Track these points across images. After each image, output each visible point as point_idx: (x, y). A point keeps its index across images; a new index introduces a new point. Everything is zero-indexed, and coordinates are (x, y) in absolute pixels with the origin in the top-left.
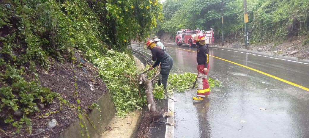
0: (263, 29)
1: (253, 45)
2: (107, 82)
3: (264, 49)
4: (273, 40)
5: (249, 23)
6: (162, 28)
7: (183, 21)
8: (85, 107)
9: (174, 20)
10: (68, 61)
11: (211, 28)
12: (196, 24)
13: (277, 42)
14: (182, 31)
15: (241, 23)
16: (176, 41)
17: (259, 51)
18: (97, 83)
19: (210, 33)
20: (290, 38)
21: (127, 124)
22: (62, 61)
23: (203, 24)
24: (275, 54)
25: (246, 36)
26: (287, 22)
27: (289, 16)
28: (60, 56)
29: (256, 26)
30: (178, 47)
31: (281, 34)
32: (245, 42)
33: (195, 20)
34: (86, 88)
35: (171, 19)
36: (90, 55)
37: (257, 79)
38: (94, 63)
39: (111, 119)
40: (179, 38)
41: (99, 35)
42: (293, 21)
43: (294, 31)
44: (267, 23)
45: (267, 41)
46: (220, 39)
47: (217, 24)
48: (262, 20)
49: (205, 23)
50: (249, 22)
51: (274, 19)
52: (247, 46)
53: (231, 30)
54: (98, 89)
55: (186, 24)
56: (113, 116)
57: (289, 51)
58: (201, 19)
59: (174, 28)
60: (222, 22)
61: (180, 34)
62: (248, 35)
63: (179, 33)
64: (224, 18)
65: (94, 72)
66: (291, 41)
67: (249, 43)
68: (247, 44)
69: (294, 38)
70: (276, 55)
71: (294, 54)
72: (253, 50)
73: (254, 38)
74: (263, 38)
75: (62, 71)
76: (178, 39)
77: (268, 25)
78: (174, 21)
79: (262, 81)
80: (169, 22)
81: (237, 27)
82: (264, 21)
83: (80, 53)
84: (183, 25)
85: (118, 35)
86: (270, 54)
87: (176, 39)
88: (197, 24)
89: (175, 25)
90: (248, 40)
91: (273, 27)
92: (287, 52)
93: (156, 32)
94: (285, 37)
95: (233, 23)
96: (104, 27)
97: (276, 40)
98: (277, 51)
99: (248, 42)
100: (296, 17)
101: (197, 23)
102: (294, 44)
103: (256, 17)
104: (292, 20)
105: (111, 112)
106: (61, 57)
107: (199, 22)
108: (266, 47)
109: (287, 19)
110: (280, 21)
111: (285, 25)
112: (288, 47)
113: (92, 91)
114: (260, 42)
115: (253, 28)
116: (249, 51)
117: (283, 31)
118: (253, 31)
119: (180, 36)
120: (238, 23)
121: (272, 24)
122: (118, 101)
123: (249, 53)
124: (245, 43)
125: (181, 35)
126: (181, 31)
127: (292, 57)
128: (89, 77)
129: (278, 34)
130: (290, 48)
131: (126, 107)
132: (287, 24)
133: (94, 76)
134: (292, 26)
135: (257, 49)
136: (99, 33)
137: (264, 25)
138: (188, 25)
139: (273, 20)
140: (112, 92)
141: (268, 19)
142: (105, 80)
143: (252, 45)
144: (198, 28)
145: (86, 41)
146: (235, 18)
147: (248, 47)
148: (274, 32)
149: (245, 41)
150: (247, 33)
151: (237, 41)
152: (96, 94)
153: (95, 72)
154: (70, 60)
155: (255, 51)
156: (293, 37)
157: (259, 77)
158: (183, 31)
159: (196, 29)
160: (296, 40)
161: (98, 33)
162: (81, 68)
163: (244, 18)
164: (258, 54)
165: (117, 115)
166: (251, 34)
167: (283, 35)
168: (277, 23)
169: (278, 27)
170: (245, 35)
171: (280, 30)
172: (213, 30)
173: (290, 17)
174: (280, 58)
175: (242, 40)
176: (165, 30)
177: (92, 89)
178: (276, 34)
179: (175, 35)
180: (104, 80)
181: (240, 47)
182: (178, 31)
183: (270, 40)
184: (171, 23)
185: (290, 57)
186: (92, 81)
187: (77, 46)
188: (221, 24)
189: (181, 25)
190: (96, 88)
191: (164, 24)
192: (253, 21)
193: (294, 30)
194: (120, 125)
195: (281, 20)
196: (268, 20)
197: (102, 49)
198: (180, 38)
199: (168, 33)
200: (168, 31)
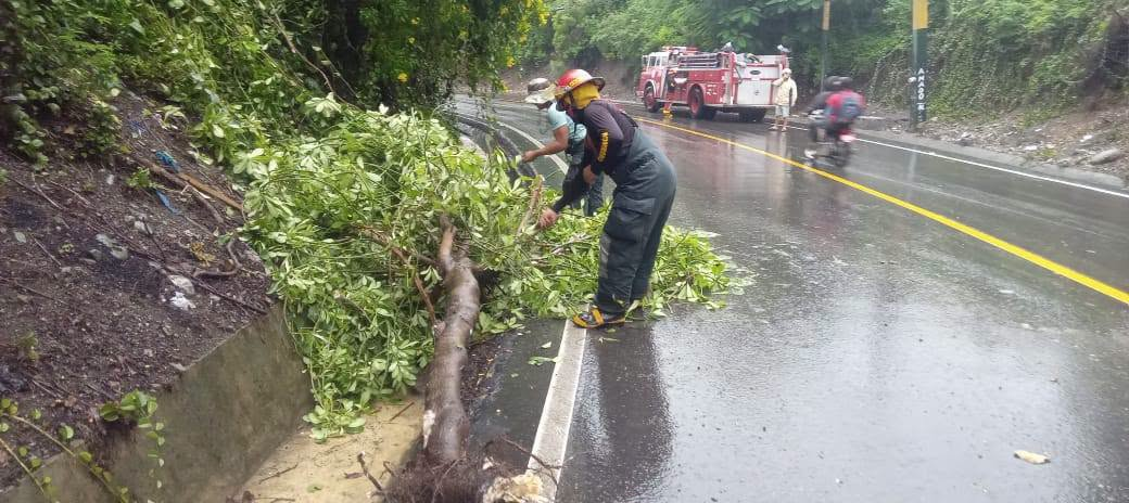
0: (981, 57)
1: (939, 120)
2: (278, 262)
3: (982, 137)
4: (1018, 103)
5: (929, 30)
6: (593, 38)
7: (675, 14)
8: (87, 408)
9: (638, 9)
10: (85, 155)
11: (780, 47)
12: (721, 28)
13: (1037, 112)
14: (667, 54)
15: (900, 33)
16: (641, 93)
17: (964, 143)
18: (224, 270)
19: (776, 66)
20: (1091, 99)
21: (348, 477)
22: (44, 158)
23: (748, 28)
24: (1030, 158)
25: (917, 83)
26: (1081, 32)
27: (1091, 7)
28: (32, 129)
29: (955, 45)
30: (649, 114)
31: (1056, 78)
32: (912, 104)
33: (718, 10)
34: (143, 296)
35: (626, 7)
36: (219, 132)
37: (974, 270)
38: (238, 169)
39: (270, 449)
40: (652, 82)
41: (285, 43)
42: (1109, 28)
43: (1108, 71)
44: (1003, 35)
45: (996, 105)
46: (811, 91)
47: (805, 30)
48: (983, 23)
49: (757, 24)
50: (932, 28)
51: (1031, 18)
52: (917, 122)
53: (858, 59)
54: (217, 298)
55: (684, 29)
56: (291, 428)
57: (1085, 147)
58: (744, 8)
59: (638, 42)
60: (826, 26)
61: (660, 66)
62: (922, 78)
63: (653, 61)
64: (832, 7)
65: (224, 214)
66: (1094, 108)
67: (924, 113)
68: (915, 113)
69: (1106, 96)
70: (1034, 163)
71: (1108, 160)
72: (937, 138)
73: (945, 93)
74: (982, 93)
75: (23, 207)
76: (649, 84)
77: (1004, 41)
78: (639, 16)
79: (998, 282)
80: (621, 17)
81: (882, 47)
82: (992, 27)
83: (171, 120)
84: (672, 30)
85: (374, 48)
86: (1007, 158)
87: (643, 84)
88: (729, 29)
89: (642, 30)
90: (921, 97)
91: (1026, 50)
92: (1076, 154)
93: (571, 55)
94: (1071, 93)
95: (868, 31)
96: (310, 12)
97: (1033, 101)
98: (1034, 148)
99: (921, 107)
100: (1123, 14)
101: (728, 24)
102: (1106, 123)
103: (959, 8)
104: (1103, 25)
105: (279, 413)
106: (33, 136)
107: (733, 18)
108: (989, 129)
109: (1085, 20)
110: (1053, 29)
111: (1073, 43)
112: (1081, 134)
113: (177, 313)
114: (967, 107)
115: (942, 51)
116: (922, 142)
117: (1066, 69)
118: (941, 63)
119: (659, 75)
120: (888, 30)
121: (1023, 40)
122: (326, 353)
123: (920, 148)
124: (912, 109)
125: (661, 70)
126: (662, 55)
127: (1100, 175)
128: (186, 240)
129: (1041, 79)
130: (1088, 137)
131: (361, 384)
132: (1081, 40)
133: (216, 234)
134: (1102, 50)
135: (954, 135)
136: (289, 36)
137: (989, 42)
138: (693, 34)
139: (1028, 22)
140: (300, 310)
141: (1007, 19)
142: (273, 255)
143: (935, 119)
144: (729, 44)
145: (213, 65)
146: (874, 10)
147: (920, 125)
148: (1028, 71)
149: (910, 102)
150: (921, 71)
151: (878, 100)
152: (197, 330)
153: (230, 212)
154: (92, 152)
155: (945, 143)
156: (1102, 94)
157: (982, 262)
158: (671, 55)
159: (720, 46)
160: (1114, 104)
161: (281, 37)
162: (153, 191)
163: (911, 12)
164: (961, 156)
165: (310, 424)
166: (937, 76)
167: (1065, 85)
168: (1040, 37)
169: (1046, 52)
170: (912, 79)
171: (1053, 62)
172: (788, 55)
173: (1096, 14)
174: (1047, 173)
175: (898, 99)
176: (603, 50)
177: (180, 301)
178: (1033, 80)
179: (641, 70)
180: (265, 253)
181: (889, 124)
182: (653, 54)
183: (1009, 102)
184: (629, 22)
185: (1088, 173)
186: (195, 259)
187: (166, 88)
188: (820, 30)
189: (663, 30)
190: (205, 292)
191: (599, 25)
192: (944, 22)
193: (1110, 64)
194: (306, 485)
195: (1058, 23)
196: (1006, 23)
197: (297, 106)
198: (658, 79)
199: (615, 61)
200: (616, 52)
